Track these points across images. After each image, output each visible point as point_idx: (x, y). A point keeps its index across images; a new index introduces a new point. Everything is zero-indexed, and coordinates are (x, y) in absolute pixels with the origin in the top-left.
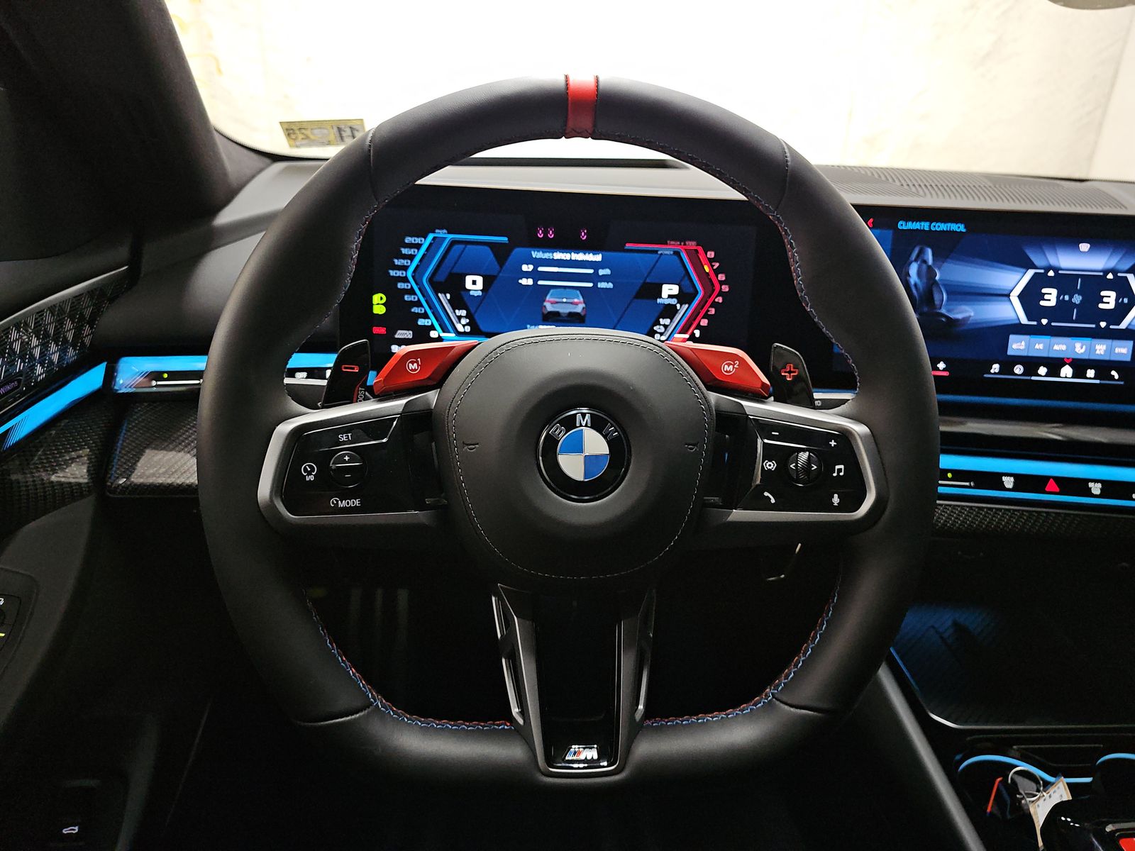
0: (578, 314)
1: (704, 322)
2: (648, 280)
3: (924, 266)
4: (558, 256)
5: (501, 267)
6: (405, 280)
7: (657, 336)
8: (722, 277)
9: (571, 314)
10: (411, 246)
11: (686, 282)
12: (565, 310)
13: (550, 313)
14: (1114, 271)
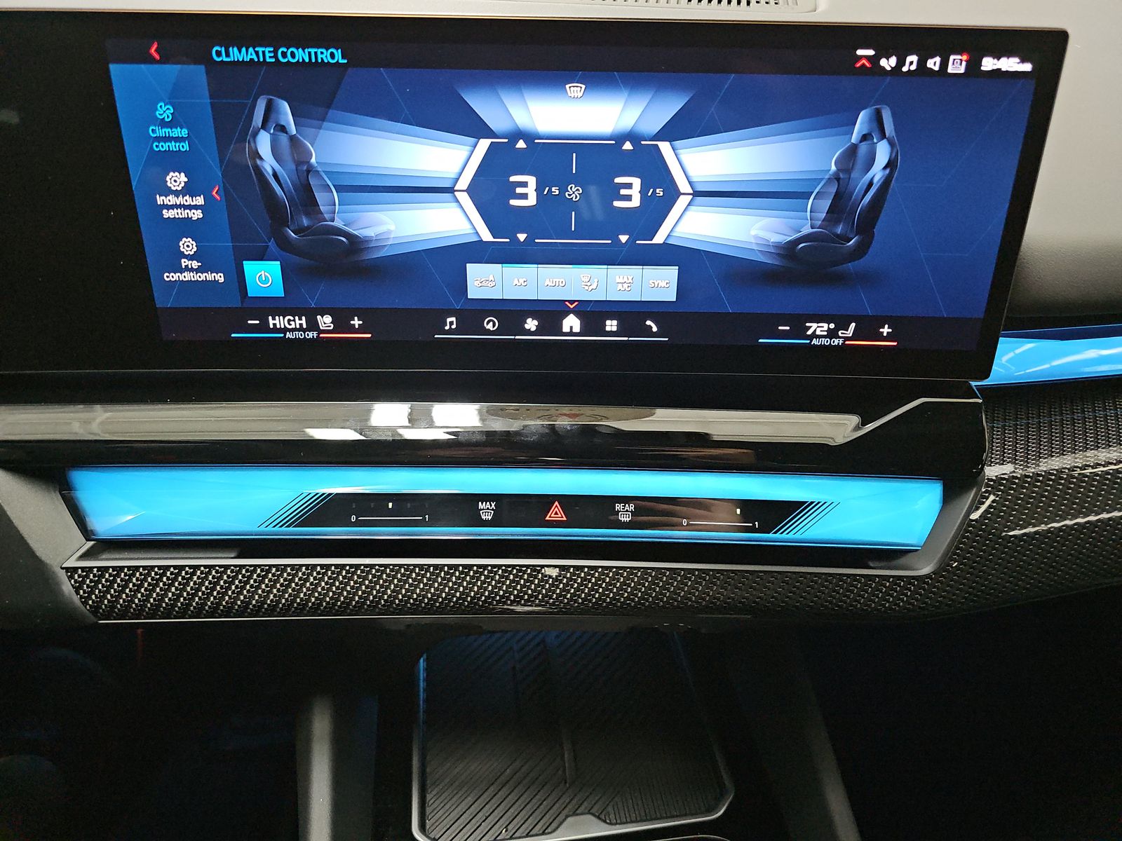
3: (284, 138)
14: (632, 136)
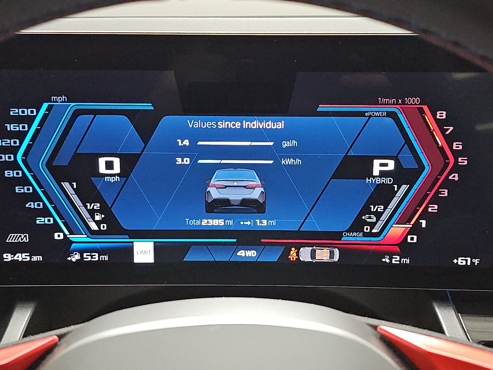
0: (255, 201)
1: (433, 208)
2: (351, 153)
4: (225, 123)
5: (146, 142)
6: (14, 166)
7: (367, 229)
8: (457, 146)
9: (245, 202)
10: (18, 120)
11: (406, 154)
12: (236, 196)
13: (216, 201)
